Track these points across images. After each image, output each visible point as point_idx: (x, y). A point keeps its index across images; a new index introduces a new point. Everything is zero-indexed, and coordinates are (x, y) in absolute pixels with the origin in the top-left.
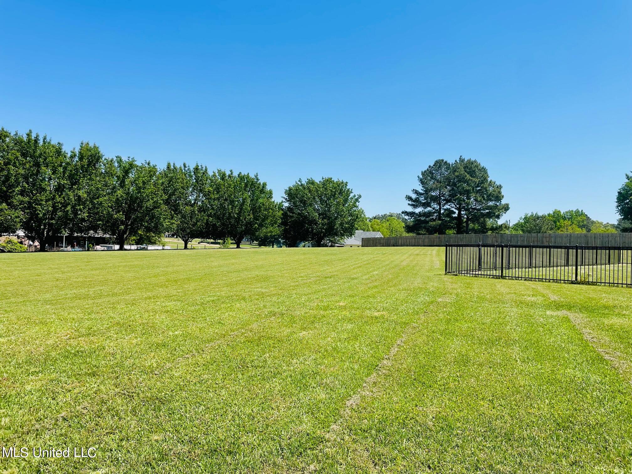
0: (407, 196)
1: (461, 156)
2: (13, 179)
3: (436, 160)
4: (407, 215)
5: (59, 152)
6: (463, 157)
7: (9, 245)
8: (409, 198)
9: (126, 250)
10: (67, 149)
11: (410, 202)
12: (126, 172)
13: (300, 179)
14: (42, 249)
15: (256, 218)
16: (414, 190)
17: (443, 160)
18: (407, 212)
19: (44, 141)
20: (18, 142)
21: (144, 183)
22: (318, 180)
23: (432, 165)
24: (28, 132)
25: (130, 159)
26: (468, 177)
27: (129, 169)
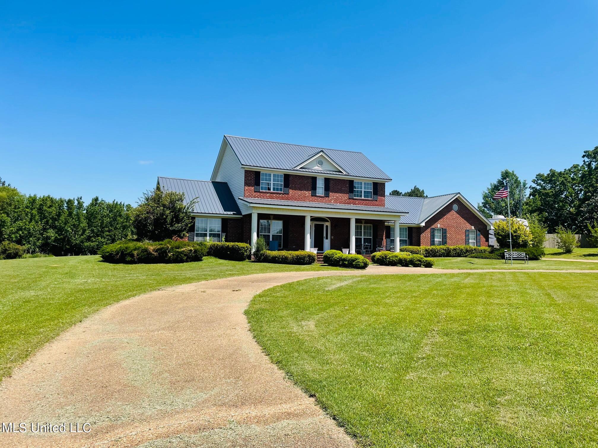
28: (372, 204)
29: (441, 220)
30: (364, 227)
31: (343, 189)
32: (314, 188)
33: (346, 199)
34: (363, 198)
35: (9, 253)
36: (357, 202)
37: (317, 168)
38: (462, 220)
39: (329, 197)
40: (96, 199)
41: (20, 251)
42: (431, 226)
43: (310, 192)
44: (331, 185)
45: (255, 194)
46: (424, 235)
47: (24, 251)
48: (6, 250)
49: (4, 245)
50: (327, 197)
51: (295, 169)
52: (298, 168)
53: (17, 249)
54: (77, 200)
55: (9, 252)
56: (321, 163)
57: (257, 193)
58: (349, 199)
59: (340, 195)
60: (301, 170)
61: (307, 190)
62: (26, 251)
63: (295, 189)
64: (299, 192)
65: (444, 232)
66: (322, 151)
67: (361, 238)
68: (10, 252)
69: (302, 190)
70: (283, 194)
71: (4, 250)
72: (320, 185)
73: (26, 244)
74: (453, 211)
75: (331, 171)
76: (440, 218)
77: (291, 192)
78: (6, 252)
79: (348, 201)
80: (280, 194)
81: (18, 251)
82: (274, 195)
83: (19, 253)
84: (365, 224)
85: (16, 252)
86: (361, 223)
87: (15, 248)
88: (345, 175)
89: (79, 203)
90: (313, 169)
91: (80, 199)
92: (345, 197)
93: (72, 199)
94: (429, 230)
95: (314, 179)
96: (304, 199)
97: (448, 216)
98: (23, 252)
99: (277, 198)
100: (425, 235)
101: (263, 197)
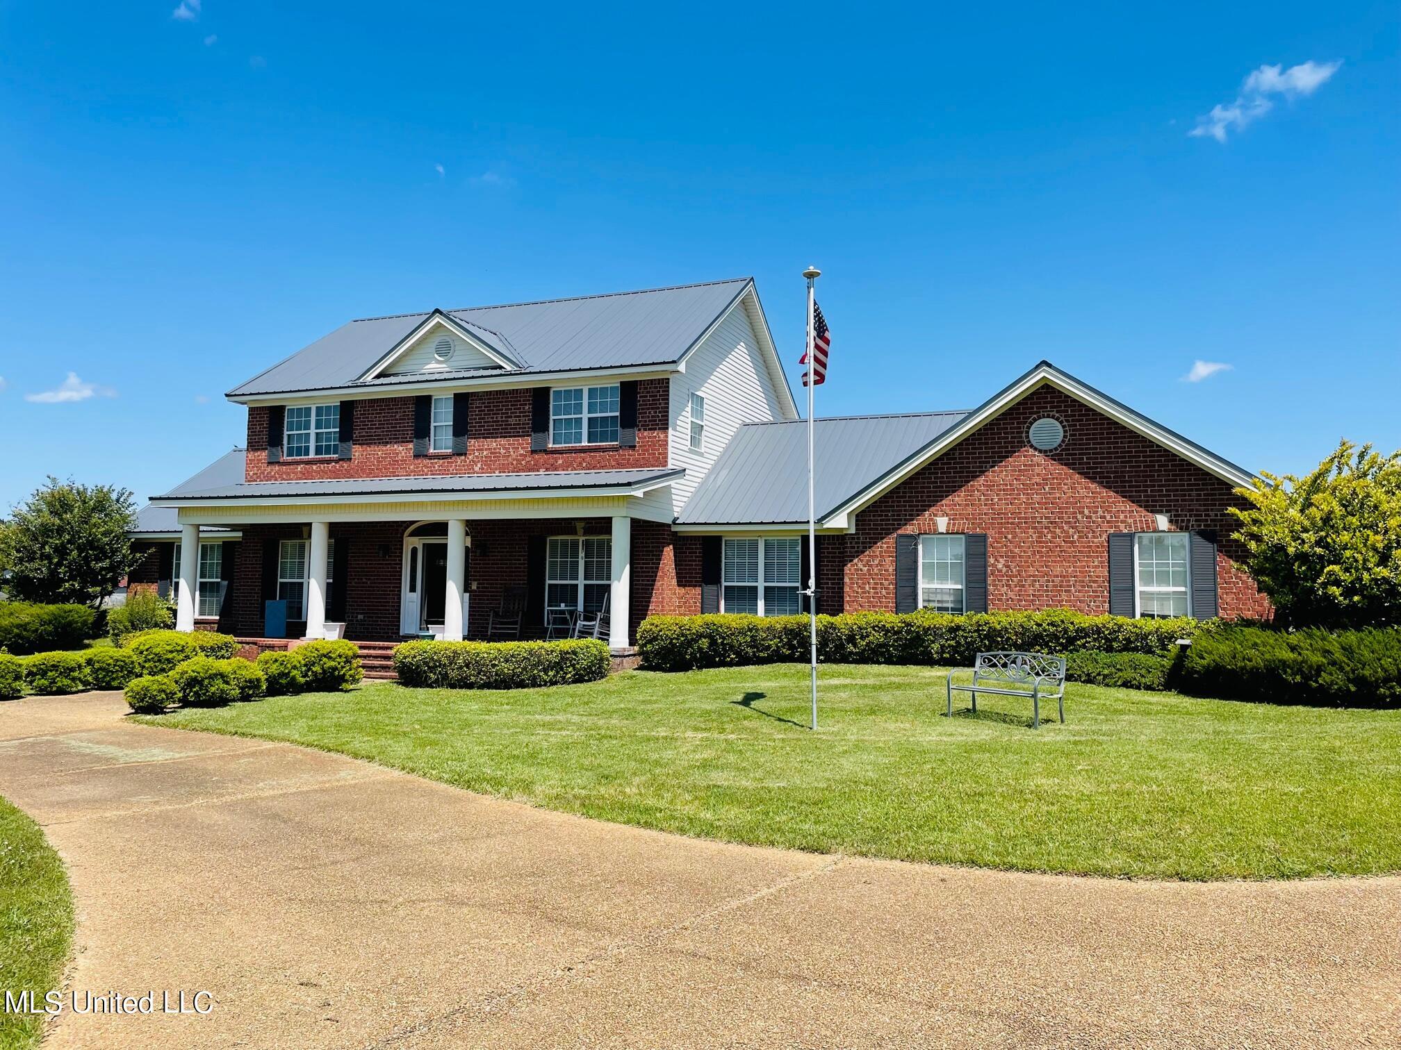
28: (613, 463)
29: (959, 497)
30: (587, 545)
31: (512, 421)
32: (422, 430)
33: (521, 455)
34: (585, 443)
36: (560, 462)
37: (435, 366)
38: (1086, 491)
39: (466, 454)
42: (900, 526)
43: (411, 446)
44: (473, 417)
45: (269, 469)
46: (860, 565)
50: (461, 455)
51: (361, 380)
52: (369, 378)
56: (445, 349)
57: (273, 467)
58: (533, 452)
59: (503, 441)
60: (382, 381)
61: (404, 441)
63: (367, 441)
64: (379, 451)
65: (977, 549)
66: (437, 311)
67: (576, 586)
69: (387, 443)
70: (337, 461)
72: (443, 418)
74: (1031, 451)
75: (468, 369)
76: (954, 489)
77: (357, 454)
79: (528, 459)
80: (329, 461)
82: (314, 467)
84: (585, 534)
86: (574, 532)
88: (511, 374)
90: (423, 371)
92: (521, 446)
94: (886, 545)
95: (423, 404)
96: (392, 469)
97: (1001, 474)
99: (323, 475)
100: (867, 564)
101: (288, 474)
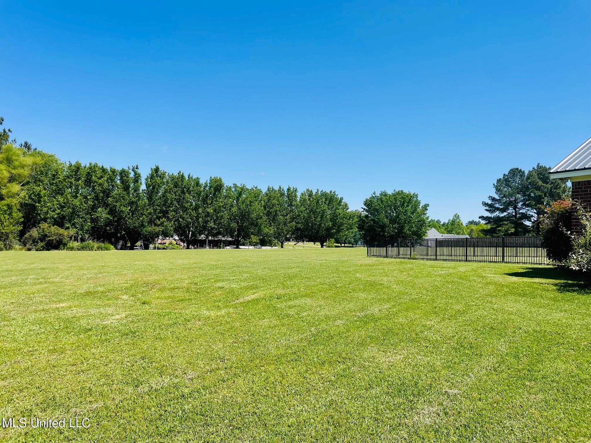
0: (483, 202)
1: (538, 164)
2: (169, 202)
3: (511, 169)
4: (484, 220)
5: (198, 184)
6: (541, 165)
7: (170, 246)
8: (485, 204)
9: (240, 248)
10: (202, 181)
11: (487, 208)
12: (240, 194)
13: (375, 192)
14: (188, 248)
15: (334, 225)
16: (490, 196)
17: (517, 169)
18: (484, 217)
19: (188, 177)
20: (173, 178)
21: (251, 202)
22: (390, 192)
23: (507, 173)
24: (178, 172)
25: (242, 185)
26: (540, 183)
27: (241, 192)
35: (50, 240)
40: (157, 170)
41: (65, 237)
47: (71, 238)
48: (46, 235)
49: (43, 229)
53: (60, 235)
54: (133, 170)
55: (49, 238)
62: (73, 238)
68: (51, 238)
71: (42, 235)
73: (71, 229)
78: (45, 239)
81: (62, 238)
83: (64, 241)
85: (60, 239)
87: (57, 234)
89: (136, 173)
91: (136, 168)
93: (126, 168)
98: (69, 239)
